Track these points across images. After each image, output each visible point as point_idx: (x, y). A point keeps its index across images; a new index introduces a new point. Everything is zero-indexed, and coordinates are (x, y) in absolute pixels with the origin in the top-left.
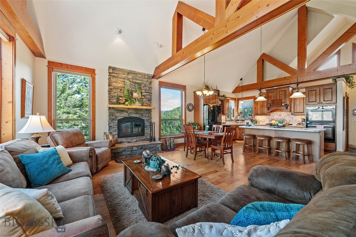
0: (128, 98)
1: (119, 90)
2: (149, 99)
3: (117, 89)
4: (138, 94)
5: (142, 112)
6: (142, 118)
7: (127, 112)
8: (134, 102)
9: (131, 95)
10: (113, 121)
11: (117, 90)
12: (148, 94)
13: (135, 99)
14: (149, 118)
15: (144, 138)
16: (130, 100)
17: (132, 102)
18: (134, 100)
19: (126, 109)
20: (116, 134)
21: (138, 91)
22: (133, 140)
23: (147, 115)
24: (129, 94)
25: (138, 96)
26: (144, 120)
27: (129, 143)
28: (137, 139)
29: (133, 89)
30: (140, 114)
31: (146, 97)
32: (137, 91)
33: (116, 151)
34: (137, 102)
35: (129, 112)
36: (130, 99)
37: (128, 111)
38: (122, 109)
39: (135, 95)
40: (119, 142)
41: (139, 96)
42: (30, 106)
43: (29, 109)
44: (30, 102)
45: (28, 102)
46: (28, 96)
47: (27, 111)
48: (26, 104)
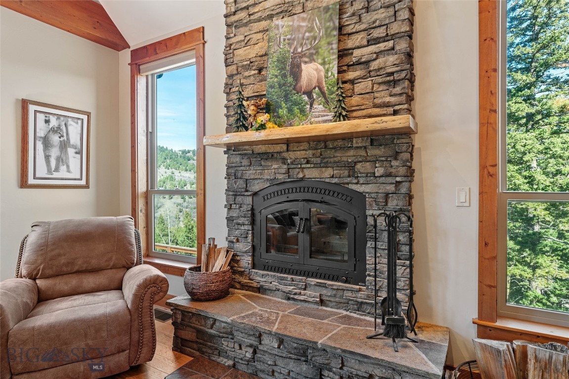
0: (279, 97)
1: (253, 72)
2: (392, 74)
3: (248, 67)
4: (323, 63)
5: (352, 152)
6: (351, 187)
7: (284, 161)
8: (302, 111)
9: (290, 79)
10: (239, 199)
11: (247, 74)
12: (382, 46)
13: (309, 94)
14: (391, 188)
15: (363, 293)
16: (286, 101)
17: (296, 110)
18: (305, 98)
19: (278, 148)
20: (246, 252)
21: (324, 50)
22: (308, 292)
23: (379, 171)
24: (284, 76)
25: (323, 74)
26: (362, 196)
27: (289, 299)
28: (324, 291)
29: (299, 50)
30: (338, 164)
31: (374, 65)
32: (317, 48)
33: (203, 323)
34: (318, 107)
35: (291, 156)
36: (286, 98)
37: (285, 155)
38: (262, 149)
39: (310, 72)
40: (255, 285)
41: (327, 71)
42: (74, 161)
43: (63, 168)
44: (71, 151)
45: (55, 152)
46: (55, 139)
47: (49, 171)
48: (47, 158)
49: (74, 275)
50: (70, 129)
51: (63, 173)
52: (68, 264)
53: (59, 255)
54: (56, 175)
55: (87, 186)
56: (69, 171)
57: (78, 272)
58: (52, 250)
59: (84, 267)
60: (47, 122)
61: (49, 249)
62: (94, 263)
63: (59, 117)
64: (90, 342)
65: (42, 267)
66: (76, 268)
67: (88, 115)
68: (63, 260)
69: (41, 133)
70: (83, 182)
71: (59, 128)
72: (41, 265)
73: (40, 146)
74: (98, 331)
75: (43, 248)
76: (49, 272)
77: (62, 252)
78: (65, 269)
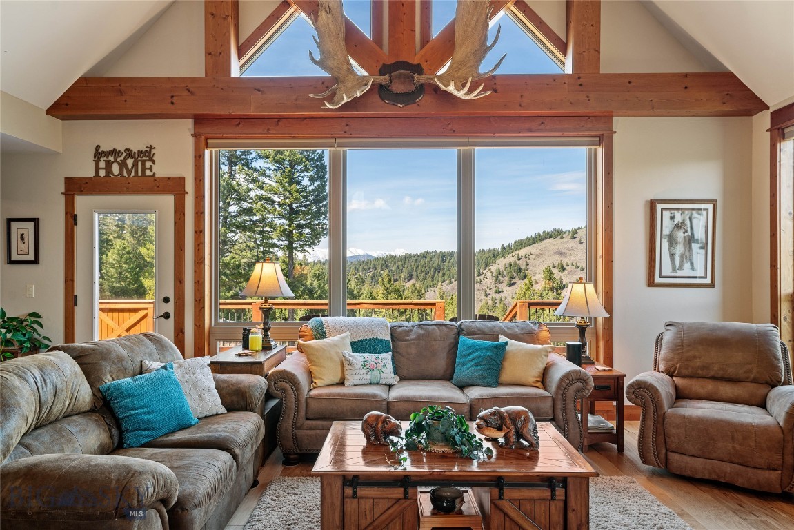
42: (699, 256)
43: (687, 265)
44: (695, 246)
45: (679, 249)
46: (680, 235)
47: (674, 270)
48: (672, 255)
49: (710, 380)
50: (694, 221)
51: (686, 271)
52: (703, 368)
53: (695, 357)
54: (680, 273)
55: (712, 285)
56: (693, 269)
57: (714, 378)
58: (688, 351)
59: (720, 374)
60: (672, 218)
61: (685, 349)
62: (731, 371)
63: (682, 211)
64: (738, 447)
65: (678, 366)
66: (712, 374)
67: (714, 203)
68: (698, 363)
69: (666, 231)
70: (708, 281)
71: (683, 223)
72: (677, 363)
73: (666, 244)
74: (745, 438)
75: (678, 348)
76: (685, 372)
77: (697, 354)
78: (700, 372)
